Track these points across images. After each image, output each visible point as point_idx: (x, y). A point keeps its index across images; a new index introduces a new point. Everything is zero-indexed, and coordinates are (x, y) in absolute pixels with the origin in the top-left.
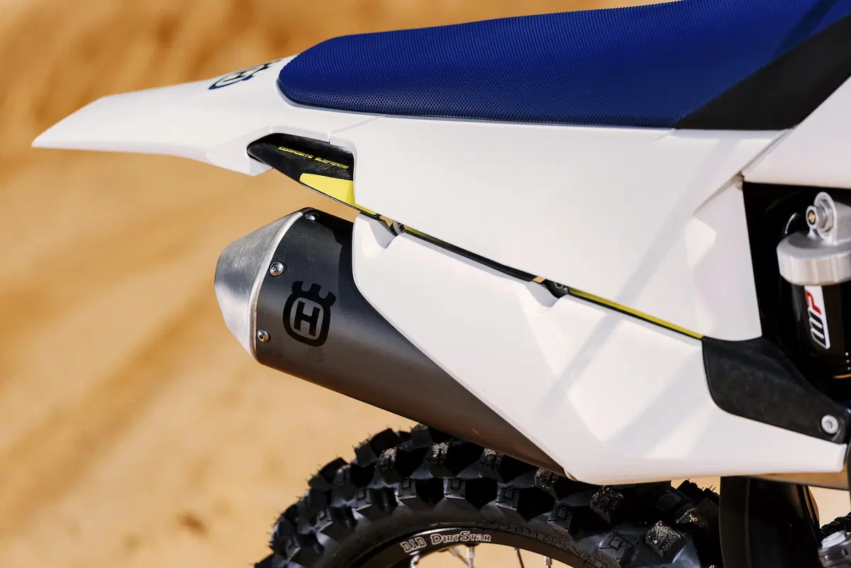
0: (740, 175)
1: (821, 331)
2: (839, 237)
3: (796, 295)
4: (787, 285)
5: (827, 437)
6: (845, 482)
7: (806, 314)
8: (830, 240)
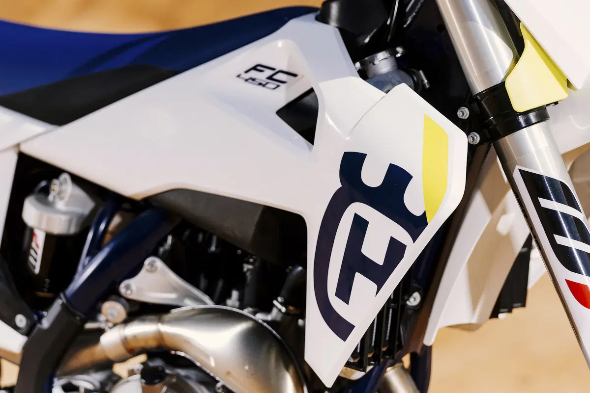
0: (18, 145)
1: (36, 260)
2: (67, 204)
3: (27, 233)
4: (24, 225)
5: (16, 328)
6: (18, 360)
7: (30, 247)
8: (60, 205)
